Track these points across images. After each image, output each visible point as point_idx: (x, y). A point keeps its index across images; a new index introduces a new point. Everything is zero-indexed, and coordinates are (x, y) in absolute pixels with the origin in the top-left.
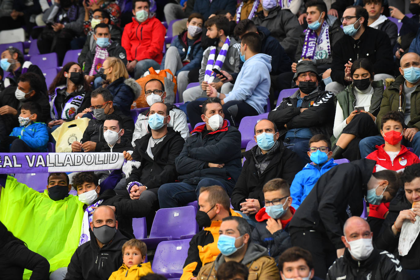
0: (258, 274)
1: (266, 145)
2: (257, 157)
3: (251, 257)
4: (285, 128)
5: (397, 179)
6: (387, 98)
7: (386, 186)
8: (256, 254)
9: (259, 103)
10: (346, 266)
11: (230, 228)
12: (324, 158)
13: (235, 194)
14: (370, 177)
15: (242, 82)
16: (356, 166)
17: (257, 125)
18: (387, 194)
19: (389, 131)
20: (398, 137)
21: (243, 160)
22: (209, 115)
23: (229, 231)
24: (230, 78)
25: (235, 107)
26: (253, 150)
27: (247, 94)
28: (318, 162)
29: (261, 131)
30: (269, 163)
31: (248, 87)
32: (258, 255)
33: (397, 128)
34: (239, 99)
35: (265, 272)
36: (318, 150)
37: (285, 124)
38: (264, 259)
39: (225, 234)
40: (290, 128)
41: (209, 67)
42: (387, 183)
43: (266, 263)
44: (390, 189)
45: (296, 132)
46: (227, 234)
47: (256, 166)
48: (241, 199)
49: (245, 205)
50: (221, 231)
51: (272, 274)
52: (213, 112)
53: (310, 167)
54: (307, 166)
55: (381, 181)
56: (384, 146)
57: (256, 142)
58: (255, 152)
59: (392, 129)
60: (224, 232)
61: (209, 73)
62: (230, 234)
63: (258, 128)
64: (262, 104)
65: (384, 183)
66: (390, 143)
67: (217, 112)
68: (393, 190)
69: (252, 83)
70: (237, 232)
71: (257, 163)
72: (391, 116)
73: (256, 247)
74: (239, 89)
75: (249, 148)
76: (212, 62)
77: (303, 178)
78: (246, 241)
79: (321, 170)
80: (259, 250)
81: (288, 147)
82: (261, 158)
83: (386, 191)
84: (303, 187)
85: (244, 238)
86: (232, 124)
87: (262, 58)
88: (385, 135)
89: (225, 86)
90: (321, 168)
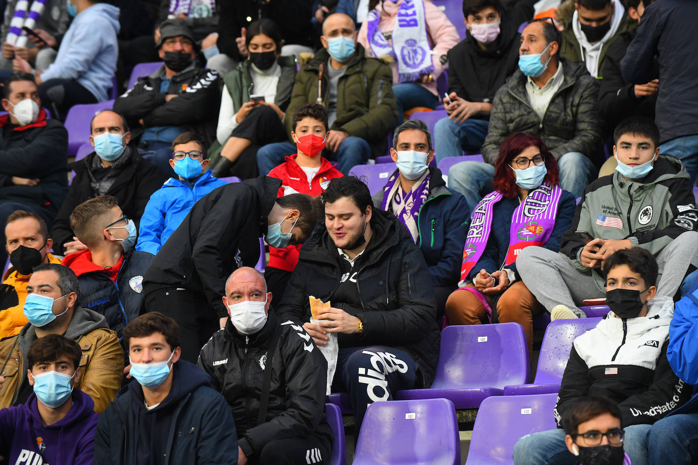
0: (89, 356)
1: (109, 153)
2: (94, 172)
3: (78, 329)
4: (140, 125)
5: (313, 208)
6: (302, 83)
7: (296, 219)
8: (88, 325)
9: (100, 84)
10: (228, 344)
11: (44, 283)
12: (197, 169)
13: (57, 228)
14: (273, 205)
15: (72, 50)
16: (251, 187)
17: (96, 119)
18: (298, 231)
19: (307, 134)
20: (319, 145)
21: (71, 176)
22: (15, 100)
23: (43, 288)
24: (51, 42)
25: (60, 89)
26: (87, 161)
27: (80, 69)
28: (186, 176)
29: (101, 130)
30: (113, 182)
31: (81, 58)
32: (89, 327)
33: (318, 131)
34: (67, 75)
35: (100, 353)
36: (187, 155)
37: (139, 119)
38: (100, 333)
39: (37, 293)
40: (149, 125)
41: (17, 22)
42: (298, 214)
43: (103, 339)
44: (303, 223)
45: (158, 133)
46: (40, 292)
47: (93, 185)
48: (65, 238)
49: (72, 246)
50: (30, 287)
51: (111, 357)
52: (22, 96)
53: (174, 183)
54: (170, 182)
55: (289, 211)
56: (295, 157)
57: (93, 145)
58: (91, 163)
59: (310, 132)
60: (35, 290)
61: (17, 32)
62: (46, 292)
63: (97, 124)
64: (104, 87)
65: (293, 215)
66: (306, 154)
67: (28, 95)
68: (306, 224)
69: (88, 51)
70: (58, 289)
71: (94, 180)
72: (310, 111)
73: (87, 314)
74: (66, 60)
75: (81, 156)
76: (22, 14)
77: (165, 200)
78: (71, 304)
79: (194, 188)
80: (92, 318)
81: (145, 157)
82: (101, 174)
83: (296, 226)
84: (164, 215)
85: (68, 299)
86: (53, 116)
87: (105, 11)
88: (299, 140)
89: (42, 55)
90: (193, 186)
